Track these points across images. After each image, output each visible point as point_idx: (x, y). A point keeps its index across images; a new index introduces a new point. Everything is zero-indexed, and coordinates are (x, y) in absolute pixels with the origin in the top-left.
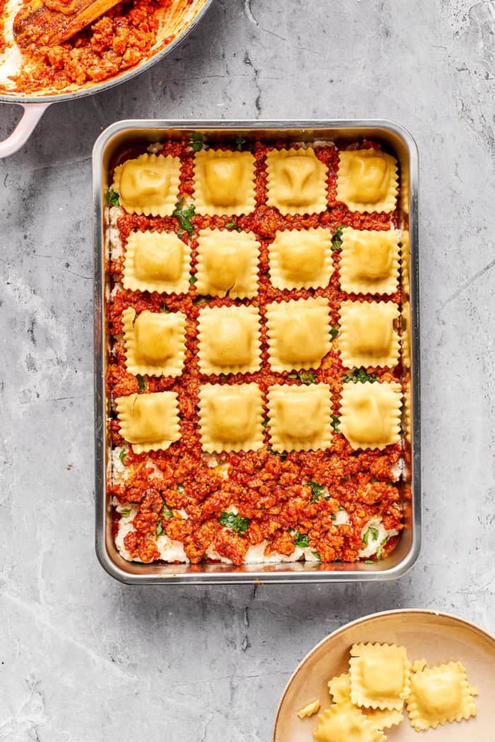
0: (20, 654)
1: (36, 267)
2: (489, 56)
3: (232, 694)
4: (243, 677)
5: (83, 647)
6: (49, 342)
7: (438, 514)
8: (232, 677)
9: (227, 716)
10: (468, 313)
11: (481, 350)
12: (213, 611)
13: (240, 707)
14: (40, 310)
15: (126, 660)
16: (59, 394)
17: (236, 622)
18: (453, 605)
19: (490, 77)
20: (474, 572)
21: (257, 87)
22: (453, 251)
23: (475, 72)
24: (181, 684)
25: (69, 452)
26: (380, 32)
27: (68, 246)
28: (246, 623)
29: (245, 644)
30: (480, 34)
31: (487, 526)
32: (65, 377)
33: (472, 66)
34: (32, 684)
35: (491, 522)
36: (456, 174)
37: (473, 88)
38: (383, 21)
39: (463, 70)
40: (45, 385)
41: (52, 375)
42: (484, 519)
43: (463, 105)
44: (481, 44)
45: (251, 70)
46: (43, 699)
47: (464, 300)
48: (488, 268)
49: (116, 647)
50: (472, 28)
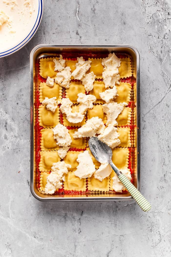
0: (3, 235)
1: (7, 105)
2: (159, 31)
3: (75, 248)
4: (79, 242)
5: (25, 233)
6: (12, 130)
7: (144, 186)
8: (75, 242)
9: (73, 256)
10: (153, 118)
11: (158, 130)
12: (68, 220)
13: (78, 252)
14: (8, 118)
15: (39, 237)
16: (15, 147)
17: (76, 223)
18: (149, 217)
19: (160, 37)
20: (156, 205)
21: (81, 42)
22: (148, 97)
23: (155, 36)
24: (58, 245)
25: (19, 167)
26: (122, 23)
27: (17, 97)
28: (80, 224)
29: (79, 231)
30: (156, 23)
31: (161, 190)
32: (17, 142)
33: (153, 34)
34: (8, 246)
35: (162, 189)
36: (149, 71)
37: (154, 42)
38: (123, 19)
39: (150, 35)
40: (10, 144)
41: (13, 141)
42: (159, 188)
43: (150, 47)
44: (156, 27)
45: (79, 37)
46: (11, 251)
47: (152, 113)
48: (160, 102)
49: (36, 233)
50: (153, 21)
